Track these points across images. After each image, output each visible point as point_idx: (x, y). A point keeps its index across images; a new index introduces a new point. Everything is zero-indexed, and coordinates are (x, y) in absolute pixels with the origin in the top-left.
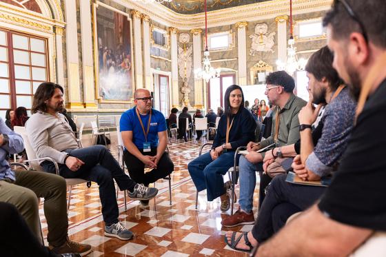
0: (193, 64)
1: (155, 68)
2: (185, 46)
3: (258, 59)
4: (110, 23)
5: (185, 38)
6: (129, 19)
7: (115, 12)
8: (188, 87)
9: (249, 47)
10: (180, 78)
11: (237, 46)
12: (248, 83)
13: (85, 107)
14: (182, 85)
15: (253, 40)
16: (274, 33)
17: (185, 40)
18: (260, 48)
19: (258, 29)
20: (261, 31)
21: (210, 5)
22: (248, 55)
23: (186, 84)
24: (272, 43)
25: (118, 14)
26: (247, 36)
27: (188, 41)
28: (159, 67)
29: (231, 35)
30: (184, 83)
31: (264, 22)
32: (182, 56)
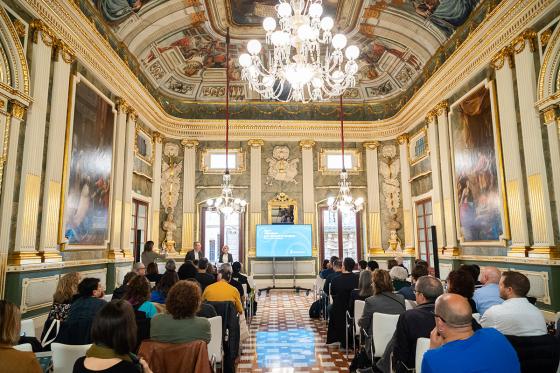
0: (182, 188)
1: (136, 191)
2: (171, 161)
3: (276, 191)
4: (92, 113)
5: (173, 150)
6: (114, 111)
7: (99, 96)
8: (173, 221)
9: (265, 173)
10: (162, 208)
11: (249, 169)
12: (265, 221)
13: (43, 261)
14: (164, 218)
15: (271, 165)
16: (297, 160)
17: (172, 153)
18: (280, 177)
19: (277, 152)
20: (282, 155)
21: (212, 111)
22: (263, 184)
23: (171, 217)
24: (295, 172)
25: (102, 100)
26: (263, 159)
27: (176, 155)
28: (140, 189)
29: (241, 155)
30: (167, 215)
31: (285, 145)
32: (167, 175)
